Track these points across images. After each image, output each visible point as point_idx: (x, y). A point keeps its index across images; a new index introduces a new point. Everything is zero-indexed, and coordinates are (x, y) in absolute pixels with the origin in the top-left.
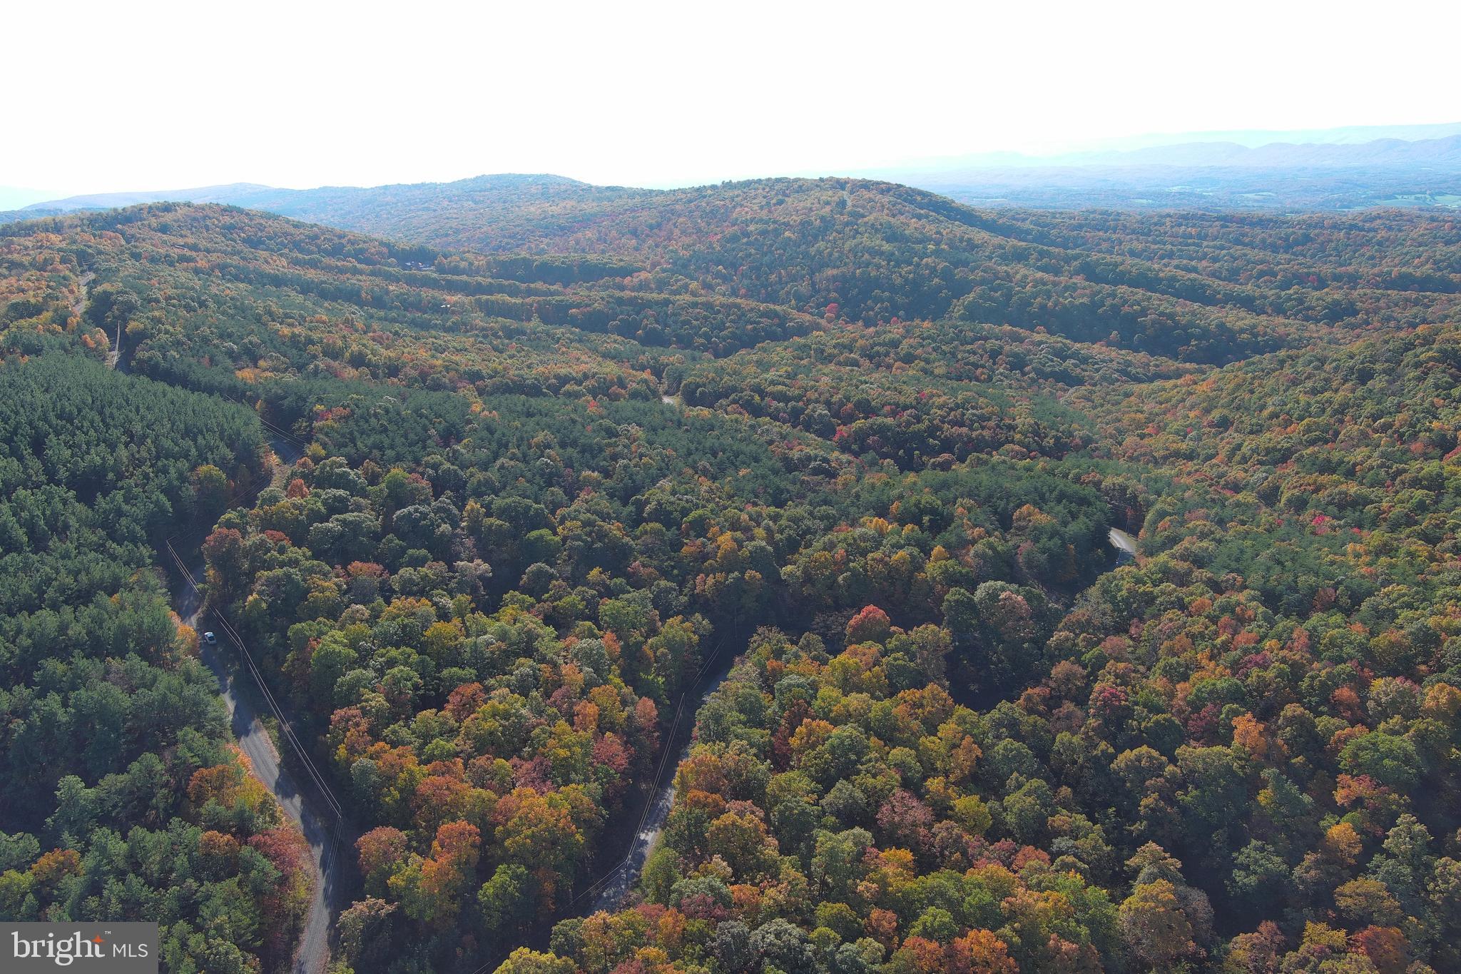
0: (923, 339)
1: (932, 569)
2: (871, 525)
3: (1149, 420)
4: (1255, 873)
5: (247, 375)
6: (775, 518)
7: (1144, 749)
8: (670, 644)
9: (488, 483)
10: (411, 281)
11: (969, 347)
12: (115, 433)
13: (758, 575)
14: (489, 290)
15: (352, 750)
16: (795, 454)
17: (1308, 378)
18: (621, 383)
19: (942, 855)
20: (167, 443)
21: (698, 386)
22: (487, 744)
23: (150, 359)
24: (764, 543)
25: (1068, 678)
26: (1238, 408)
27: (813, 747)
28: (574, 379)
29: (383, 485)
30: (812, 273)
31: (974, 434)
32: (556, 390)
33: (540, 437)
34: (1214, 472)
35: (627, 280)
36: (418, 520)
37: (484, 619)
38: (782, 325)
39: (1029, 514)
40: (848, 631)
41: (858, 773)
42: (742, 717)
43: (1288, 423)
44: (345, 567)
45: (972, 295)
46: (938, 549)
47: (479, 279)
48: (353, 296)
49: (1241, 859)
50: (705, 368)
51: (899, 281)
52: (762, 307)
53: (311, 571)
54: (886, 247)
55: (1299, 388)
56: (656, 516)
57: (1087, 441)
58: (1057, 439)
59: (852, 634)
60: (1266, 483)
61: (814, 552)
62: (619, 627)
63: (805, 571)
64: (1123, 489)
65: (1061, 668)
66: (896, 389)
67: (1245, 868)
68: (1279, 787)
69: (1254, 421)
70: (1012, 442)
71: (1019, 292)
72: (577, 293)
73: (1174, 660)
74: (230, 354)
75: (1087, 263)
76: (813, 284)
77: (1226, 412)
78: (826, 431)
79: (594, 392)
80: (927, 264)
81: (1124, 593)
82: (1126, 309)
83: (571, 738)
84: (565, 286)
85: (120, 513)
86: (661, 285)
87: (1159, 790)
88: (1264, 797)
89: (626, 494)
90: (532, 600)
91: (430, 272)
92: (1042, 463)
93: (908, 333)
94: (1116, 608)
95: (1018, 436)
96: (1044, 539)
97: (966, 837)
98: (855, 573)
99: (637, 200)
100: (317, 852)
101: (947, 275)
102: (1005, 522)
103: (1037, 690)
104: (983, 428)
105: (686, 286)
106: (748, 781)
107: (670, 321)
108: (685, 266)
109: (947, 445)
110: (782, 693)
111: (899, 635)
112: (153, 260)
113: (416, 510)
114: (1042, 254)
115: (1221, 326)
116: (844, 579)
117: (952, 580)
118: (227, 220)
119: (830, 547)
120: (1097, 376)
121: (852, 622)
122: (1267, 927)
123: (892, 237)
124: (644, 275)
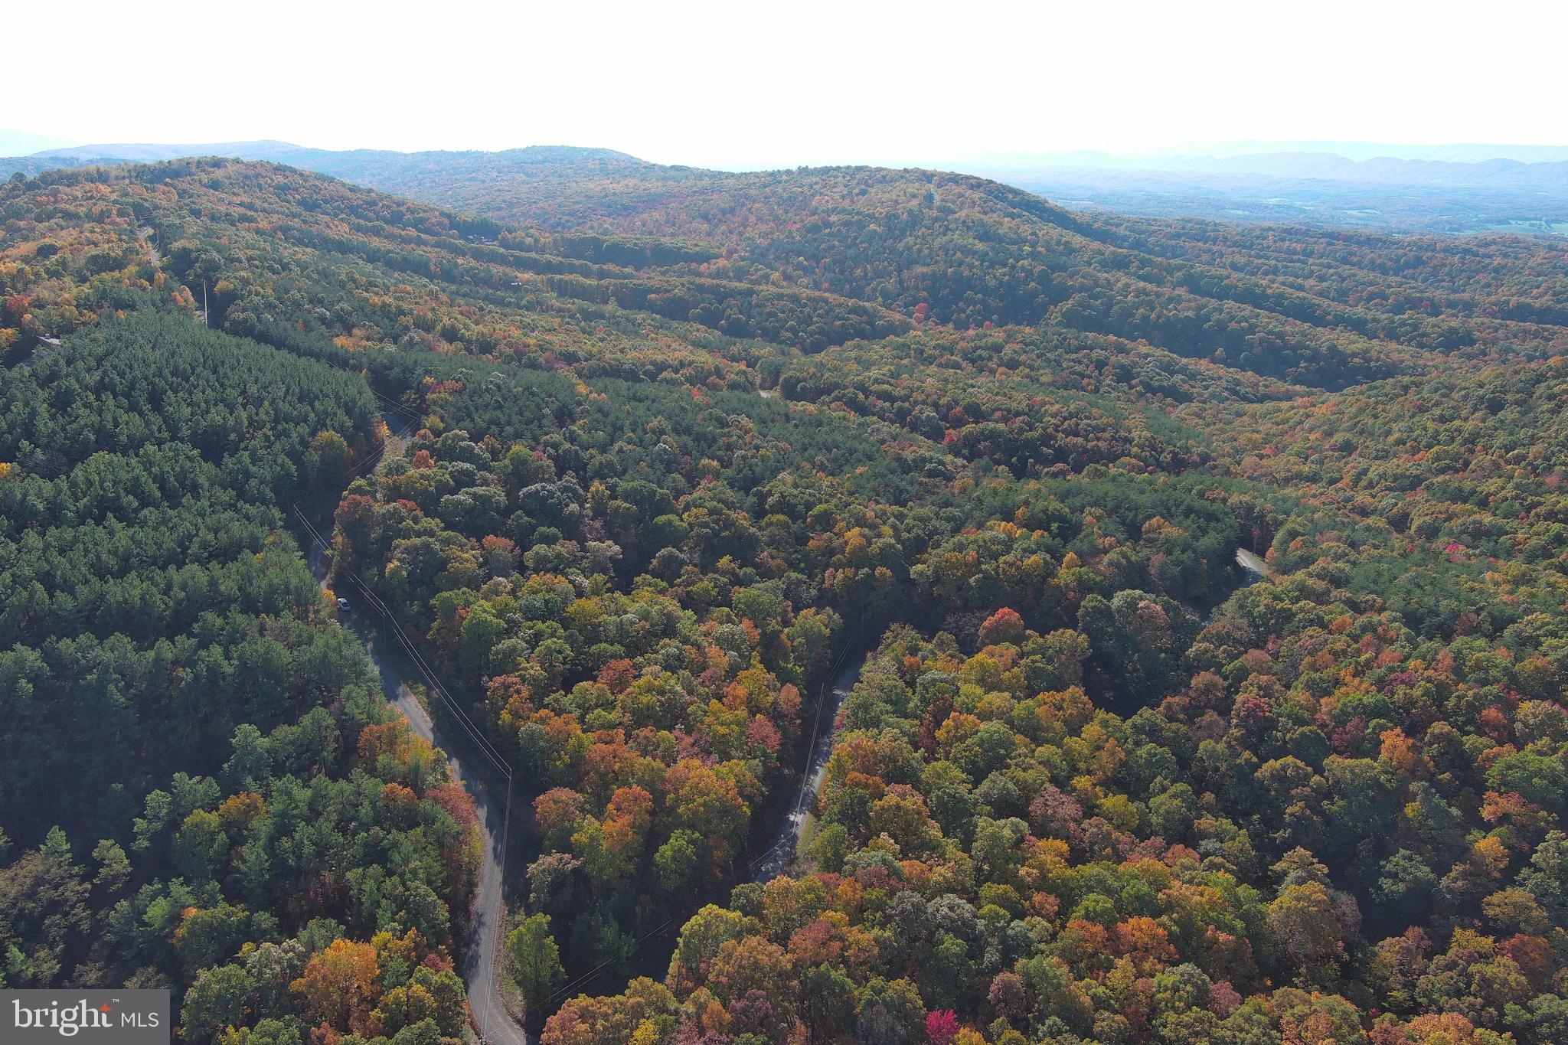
0: (1026, 345)
1: (1065, 575)
2: (999, 529)
3: (1266, 441)
4: (1403, 880)
5: (341, 342)
6: (901, 517)
7: (1290, 759)
8: (806, 633)
9: (610, 465)
10: (478, 255)
11: (1074, 356)
12: (232, 393)
13: (889, 572)
14: (560, 269)
15: (516, 715)
16: (908, 455)
17: (1437, 405)
18: (718, 372)
19: (1092, 851)
20: (285, 407)
21: (799, 381)
22: (642, 717)
23: (246, 320)
24: (893, 541)
25: (1209, 688)
26: (1362, 432)
27: (962, 739)
28: (670, 366)
29: (507, 462)
30: (900, 271)
31: (1090, 445)
32: (653, 377)
33: (654, 423)
34: (1341, 496)
35: (703, 267)
36: (545, 499)
37: (624, 599)
38: (871, 323)
39: (1159, 527)
40: (981, 632)
41: (1008, 767)
42: (889, 707)
43: (1415, 451)
44: (479, 540)
45: (1070, 302)
46: (1070, 556)
47: (549, 257)
48: (420, 268)
49: (1389, 867)
50: (798, 364)
51: (993, 283)
52: (851, 302)
53: (447, 542)
54: (980, 246)
55: (1427, 415)
56: (779, 508)
57: (1205, 458)
58: (1175, 454)
59: (986, 636)
60: (1395, 510)
61: (943, 553)
62: (755, 612)
63: (935, 572)
64: (1250, 508)
65: (1200, 680)
66: (1005, 394)
67: (1394, 876)
68: (1427, 800)
69: (1380, 446)
70: (1129, 455)
71: (1119, 302)
72: (652, 277)
73: (1317, 675)
74: (323, 320)
75: (1191, 275)
76: (901, 282)
77: (1349, 436)
78: (936, 434)
79: (691, 380)
80: (1023, 267)
81: (1262, 608)
82: (1233, 325)
83: (727, 716)
84: (638, 269)
85: (248, 475)
86: (740, 275)
87: (1305, 798)
88: (1411, 810)
89: (747, 483)
90: (665, 584)
91: (492, 246)
92: (1162, 478)
93: (1010, 337)
94: (1253, 624)
95: (1134, 450)
96: (1177, 552)
97: (1116, 835)
98: (987, 576)
99: (706, 182)
100: (482, 813)
101: (1044, 280)
102: (1134, 532)
103: (1177, 699)
104: (1098, 439)
105: (766, 277)
106: (902, 768)
107: (754, 312)
108: (763, 255)
109: (1061, 455)
110: (926, 689)
111: (1034, 640)
112: (213, 218)
113: (543, 488)
114: (1144, 263)
115: (1333, 349)
116: (976, 581)
117: (1085, 587)
118: (280, 179)
119: (960, 548)
120: (1206, 394)
121: (986, 623)
122: (1414, 932)
123: (985, 236)
124: (721, 263)
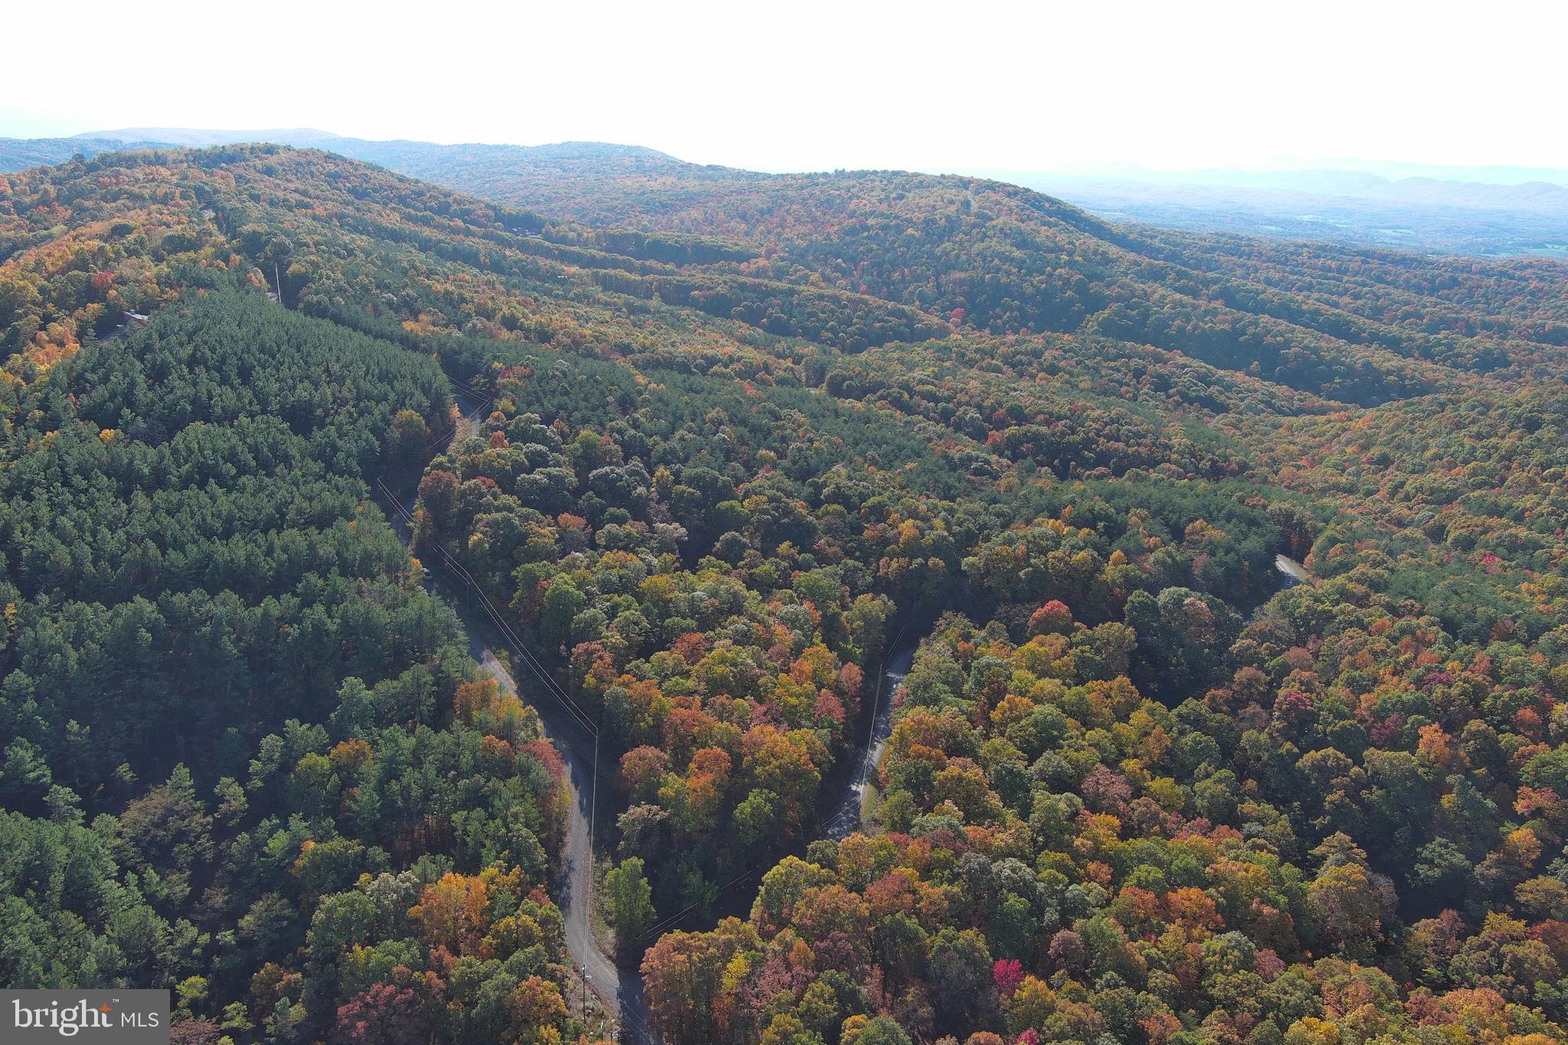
0: (1065, 352)
1: (1111, 572)
2: (1047, 526)
3: (1303, 453)
4: (1439, 866)
5: (409, 326)
6: (951, 511)
7: (1330, 750)
8: (864, 617)
9: (673, 452)
10: (524, 247)
11: (1112, 364)
12: (317, 371)
13: (942, 563)
14: (603, 264)
15: (600, 679)
16: (955, 454)
17: (1473, 422)
18: (766, 368)
19: (1140, 828)
20: (366, 386)
21: (844, 379)
22: (716, 686)
23: (319, 303)
24: (946, 534)
25: (1250, 683)
26: (1398, 447)
27: (1017, 719)
28: (720, 361)
29: (577, 445)
30: (937, 276)
31: (1130, 450)
32: (704, 371)
33: (713, 414)
34: (1377, 508)
35: (743, 266)
36: (614, 481)
37: (692, 578)
38: (910, 326)
39: (1202, 529)
40: (1031, 622)
41: (1061, 747)
42: (947, 688)
43: (1451, 466)
44: (555, 518)
45: (1107, 311)
46: (1117, 554)
47: (594, 252)
48: (470, 258)
49: (1426, 854)
50: (841, 363)
51: (1030, 290)
52: (891, 305)
53: (526, 518)
54: (1017, 254)
55: (1464, 432)
56: (830, 500)
57: (1243, 467)
58: (1214, 462)
59: (1036, 627)
60: (1432, 522)
61: (994, 546)
62: (814, 594)
63: (986, 564)
64: (1289, 515)
65: (1243, 674)
66: (1047, 399)
67: (1430, 862)
68: (1462, 793)
69: (1417, 461)
70: (1169, 461)
71: (1157, 312)
72: (693, 275)
73: (1357, 673)
74: (390, 304)
75: (1227, 288)
76: (938, 287)
77: (1386, 450)
78: (979, 435)
79: (741, 375)
80: (1060, 275)
81: (1303, 609)
82: (1269, 339)
83: (796, 689)
84: (679, 266)
85: (335, 449)
86: (780, 274)
87: (1344, 787)
88: (1447, 801)
89: (803, 474)
90: (728, 566)
91: (534, 239)
92: (1202, 484)
93: (1049, 343)
94: (1294, 623)
95: (1175, 456)
96: (1220, 553)
97: (1163, 814)
98: (1036, 568)
99: (743, 182)
100: (567, 769)
101: (1081, 289)
102: (1177, 534)
103: (1220, 692)
104: (1139, 445)
105: (806, 278)
106: (961, 743)
107: (796, 312)
108: (802, 256)
109: (1102, 459)
110: (981, 673)
111: (1082, 631)
112: (272, 203)
113: (612, 471)
114: (1180, 275)
115: (1367, 365)
116: (1026, 574)
117: (1131, 584)
118: (331, 167)
119: (1010, 542)
120: (1242, 406)
121: (1036, 614)
122: (1448, 915)
123: (1022, 245)
124: (762, 262)
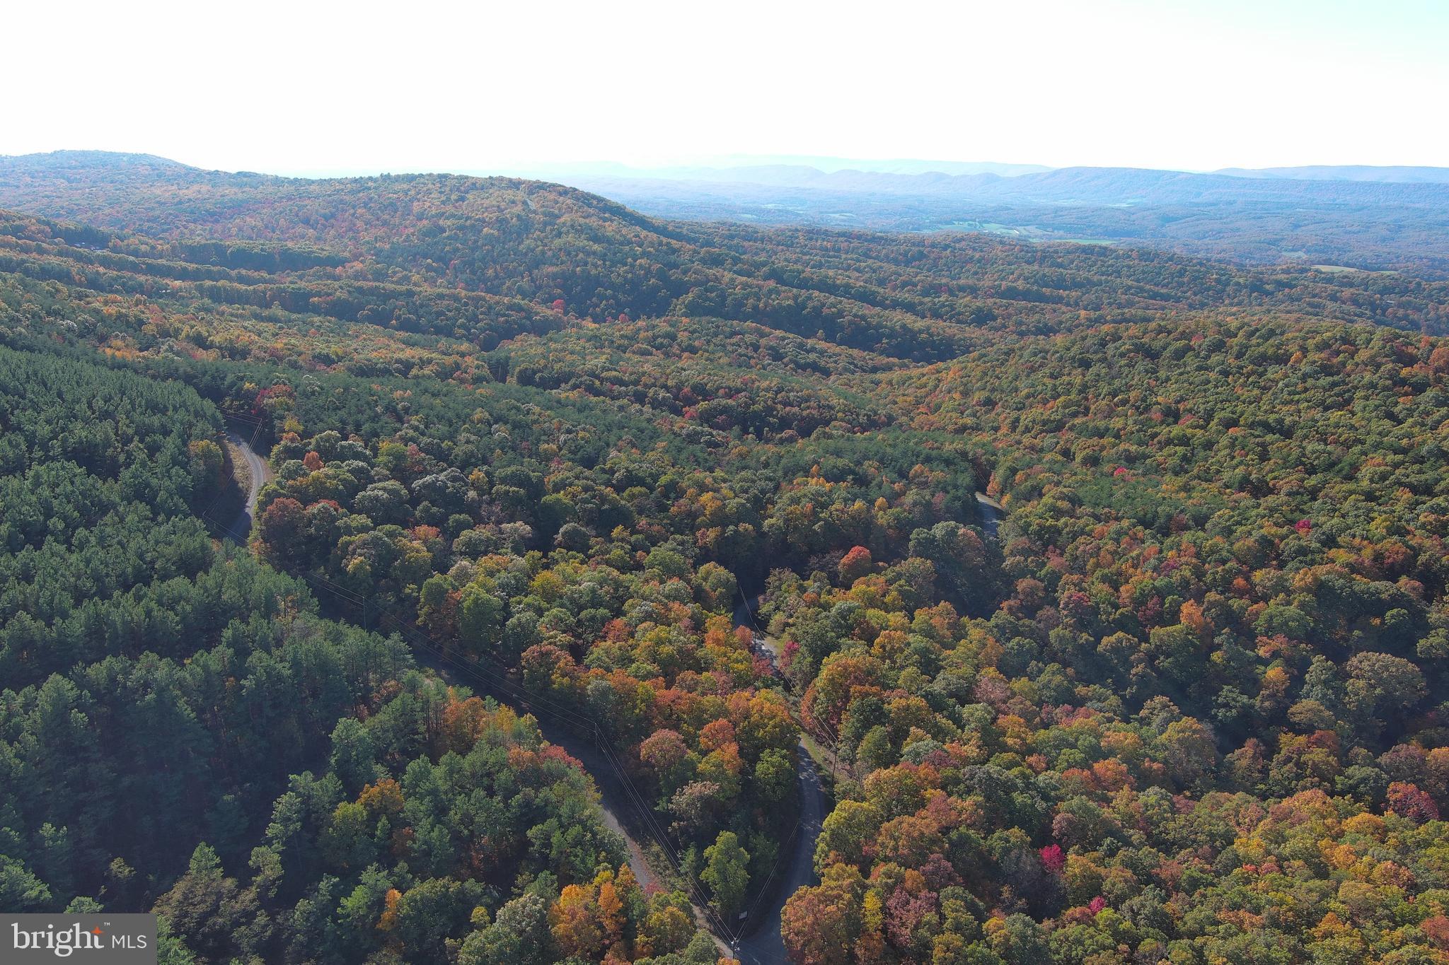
0: (692, 333)
1: (883, 517)
3: (919, 402)
7: (1120, 634)
9: (471, 454)
11: (733, 341)
13: (750, 527)
14: (197, 275)
16: (678, 430)
17: (1043, 366)
21: (535, 373)
24: (740, 501)
25: (1033, 591)
26: (994, 391)
28: (413, 363)
29: (386, 457)
30: (530, 271)
31: (805, 413)
35: (339, 270)
36: (441, 489)
38: (529, 318)
39: (922, 472)
40: (843, 569)
41: (945, 667)
43: (1045, 402)
44: (414, 531)
45: (690, 295)
46: (881, 500)
47: (181, 264)
49: (1220, 700)
51: (618, 280)
52: (506, 300)
53: (391, 534)
54: (596, 247)
58: (868, 416)
60: (1057, 446)
61: (782, 507)
62: (672, 569)
63: (786, 523)
64: (966, 453)
65: (1022, 585)
66: (716, 375)
67: (1226, 705)
68: (1230, 648)
70: (836, 419)
71: (730, 295)
73: (1106, 571)
75: (774, 270)
76: (533, 280)
77: (987, 393)
80: (641, 265)
82: (825, 311)
84: (273, 274)
85: (153, 489)
86: (383, 276)
87: (1142, 662)
88: (1216, 656)
93: (675, 327)
95: (840, 415)
98: (827, 523)
99: (285, 189)
101: (662, 276)
103: (1011, 602)
104: (809, 408)
107: (421, 311)
108: (392, 258)
109: (785, 423)
111: (890, 569)
113: (437, 479)
114: (736, 261)
115: (904, 327)
116: (821, 527)
117: (905, 525)
119: (794, 501)
120: (840, 367)
121: (845, 561)
123: (596, 239)
124: (358, 266)
